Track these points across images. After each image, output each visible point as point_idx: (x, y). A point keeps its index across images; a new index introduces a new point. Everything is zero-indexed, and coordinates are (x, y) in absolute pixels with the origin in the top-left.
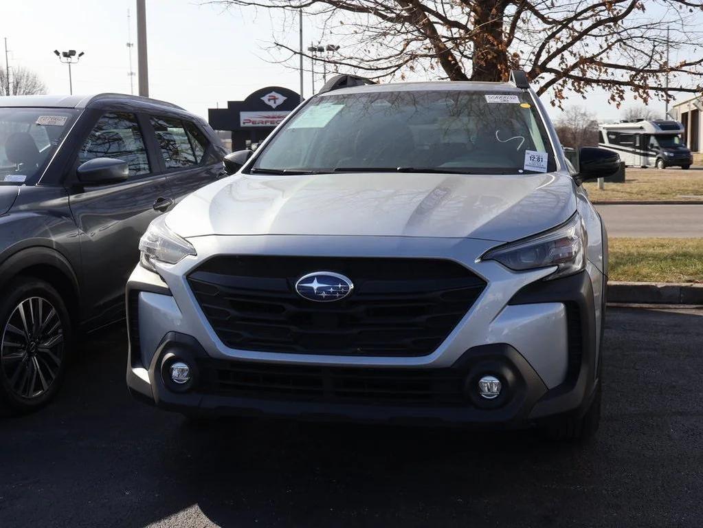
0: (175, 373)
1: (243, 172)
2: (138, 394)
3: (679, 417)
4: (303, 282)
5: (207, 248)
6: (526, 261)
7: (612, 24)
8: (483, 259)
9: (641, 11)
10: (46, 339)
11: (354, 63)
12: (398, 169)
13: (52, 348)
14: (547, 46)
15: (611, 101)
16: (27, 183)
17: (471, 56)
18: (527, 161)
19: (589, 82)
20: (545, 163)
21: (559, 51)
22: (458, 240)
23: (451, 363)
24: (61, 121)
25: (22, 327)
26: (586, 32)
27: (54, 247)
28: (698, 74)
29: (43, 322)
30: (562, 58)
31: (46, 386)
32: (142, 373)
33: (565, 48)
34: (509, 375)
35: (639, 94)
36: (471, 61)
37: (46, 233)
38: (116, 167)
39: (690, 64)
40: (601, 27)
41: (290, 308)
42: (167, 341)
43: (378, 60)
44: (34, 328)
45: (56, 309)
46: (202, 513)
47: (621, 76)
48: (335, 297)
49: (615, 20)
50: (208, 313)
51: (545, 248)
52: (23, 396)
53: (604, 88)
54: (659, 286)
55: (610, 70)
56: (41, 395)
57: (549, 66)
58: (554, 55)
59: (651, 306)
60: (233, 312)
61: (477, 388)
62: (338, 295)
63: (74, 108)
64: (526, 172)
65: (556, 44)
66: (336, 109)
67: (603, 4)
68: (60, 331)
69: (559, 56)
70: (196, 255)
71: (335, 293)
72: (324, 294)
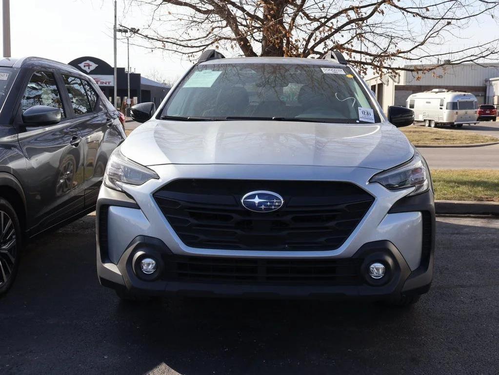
0: (144, 267)
1: (157, 118)
5: (167, 174)
7: (360, 22)
8: (371, 182)
9: (381, 14)
10: (5, 243)
12: (273, 118)
14: (314, 35)
17: (260, 40)
20: (372, 116)
21: (322, 40)
22: (353, 169)
23: (352, 255)
24: (4, 77)
27: (12, 173)
28: (409, 59)
30: (325, 44)
31: (5, 280)
32: (112, 267)
33: (327, 37)
34: (390, 261)
35: (376, 71)
36: (260, 45)
38: (51, 113)
39: (404, 52)
40: (353, 24)
41: (237, 217)
42: (138, 242)
43: (190, 40)
45: (12, 220)
46: (170, 369)
48: (272, 209)
49: (361, 20)
50: (171, 221)
51: (406, 174)
57: (316, 49)
58: (319, 43)
60: (193, 221)
61: (368, 271)
62: (273, 207)
63: (12, 67)
64: (361, 122)
65: (320, 34)
66: (216, 74)
67: (352, 8)
68: (14, 237)
69: (323, 44)
70: (159, 179)
71: (270, 205)
72: (263, 207)
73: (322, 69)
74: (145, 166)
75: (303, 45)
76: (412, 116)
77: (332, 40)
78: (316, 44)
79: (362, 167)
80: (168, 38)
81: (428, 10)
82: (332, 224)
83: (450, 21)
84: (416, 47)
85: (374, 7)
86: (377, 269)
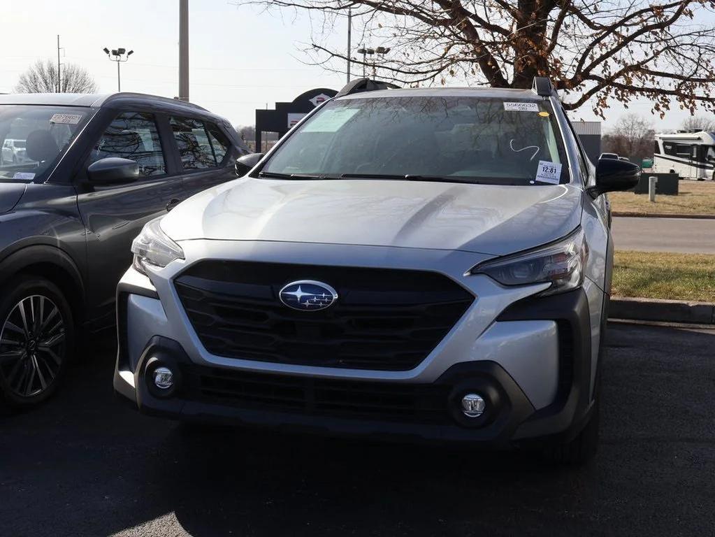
0: (158, 378)
1: (250, 176)
2: (121, 397)
3: (685, 443)
4: (286, 290)
5: (195, 252)
6: (520, 276)
7: (658, 30)
8: (473, 272)
9: (689, 17)
10: (46, 338)
11: (395, 66)
12: (406, 176)
13: (53, 347)
14: (591, 53)
15: (655, 111)
16: (36, 181)
17: (512, 61)
18: (540, 171)
19: (633, 90)
20: (558, 175)
21: (603, 58)
23: (434, 380)
25: (21, 326)
26: (632, 38)
27: (59, 246)
29: (44, 321)
30: (606, 65)
31: (44, 385)
32: (129, 377)
33: (608, 55)
34: (494, 394)
35: (685, 104)
36: (512, 67)
37: (51, 233)
38: (127, 167)
40: (647, 34)
41: (274, 316)
42: (153, 345)
44: (34, 327)
45: (58, 307)
47: (667, 84)
48: (319, 307)
49: (661, 26)
50: (192, 317)
51: (539, 263)
52: (20, 394)
53: (648, 96)
54: (691, 305)
55: (657, 78)
56: (38, 394)
57: (592, 73)
58: (598, 62)
59: (682, 325)
60: (216, 318)
61: (460, 405)
62: (321, 304)
63: (89, 107)
64: (538, 183)
65: (601, 50)
66: (351, 114)
67: (651, 9)
68: (62, 330)
69: (603, 63)
70: (183, 259)
71: (318, 302)
72: (307, 303)
73: (505, 104)
74: (175, 242)
75: (574, 66)
78: (593, 65)
79: (462, 251)
82: (406, 332)
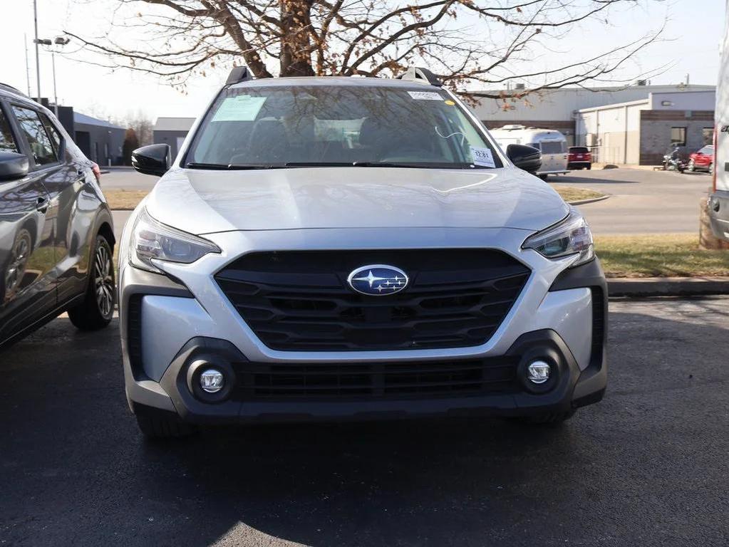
1: (182, 167)
4: (357, 276)
7: (422, 29)
8: (523, 248)
9: (452, 18)
12: (354, 164)
14: (356, 48)
17: (278, 55)
18: (474, 156)
20: (491, 159)
21: (369, 54)
22: (497, 230)
23: (506, 350)
28: (488, 81)
30: (373, 60)
32: (153, 386)
33: (376, 50)
34: (555, 356)
36: (278, 61)
38: (13, 162)
39: (480, 72)
41: (343, 304)
42: (194, 347)
43: (169, 55)
48: (393, 290)
57: (360, 68)
58: (364, 58)
60: (277, 312)
61: (527, 374)
62: (394, 288)
64: (477, 167)
66: (259, 102)
67: (409, 9)
69: (370, 59)
70: (220, 253)
71: (391, 285)
73: (410, 93)
74: (197, 236)
75: (341, 61)
76: (538, 158)
77: (383, 55)
78: (360, 61)
79: (509, 228)
80: (132, 52)
81: (519, 10)
82: (477, 308)
83: (539, 27)
84: (496, 64)
85: (442, 6)
86: (539, 370)
